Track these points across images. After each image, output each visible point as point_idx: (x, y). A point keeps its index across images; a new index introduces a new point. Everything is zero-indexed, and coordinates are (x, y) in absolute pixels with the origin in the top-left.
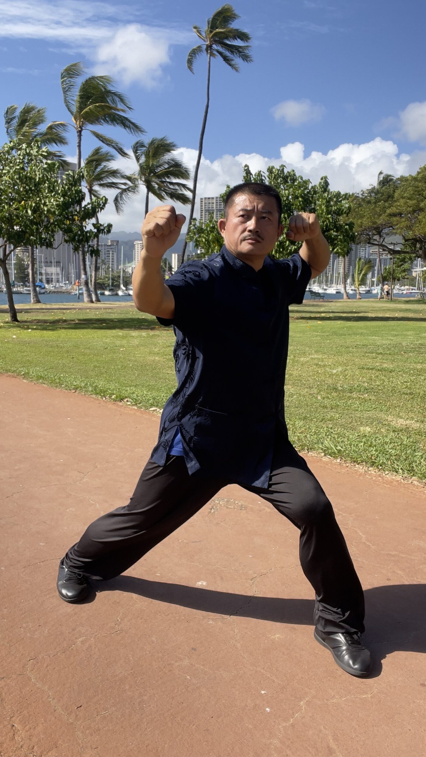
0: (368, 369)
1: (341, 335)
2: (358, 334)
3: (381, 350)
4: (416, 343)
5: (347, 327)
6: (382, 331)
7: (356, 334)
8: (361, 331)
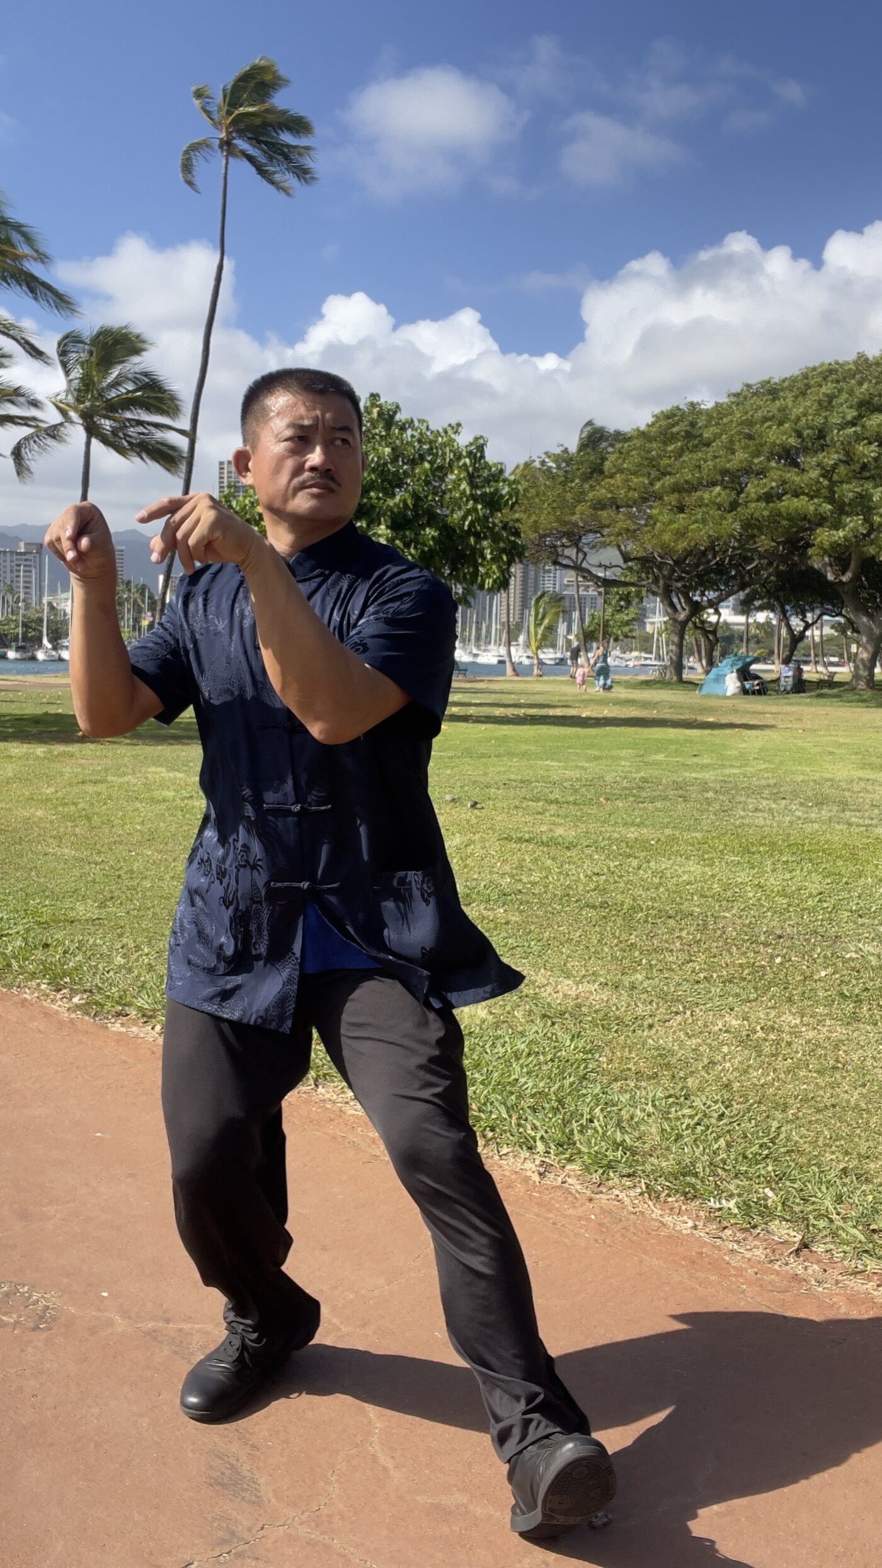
0: (520, 840)
1: (483, 756)
2: (518, 755)
3: (557, 795)
4: (634, 776)
5: (497, 739)
6: (569, 747)
7: (511, 755)
8: (524, 747)
